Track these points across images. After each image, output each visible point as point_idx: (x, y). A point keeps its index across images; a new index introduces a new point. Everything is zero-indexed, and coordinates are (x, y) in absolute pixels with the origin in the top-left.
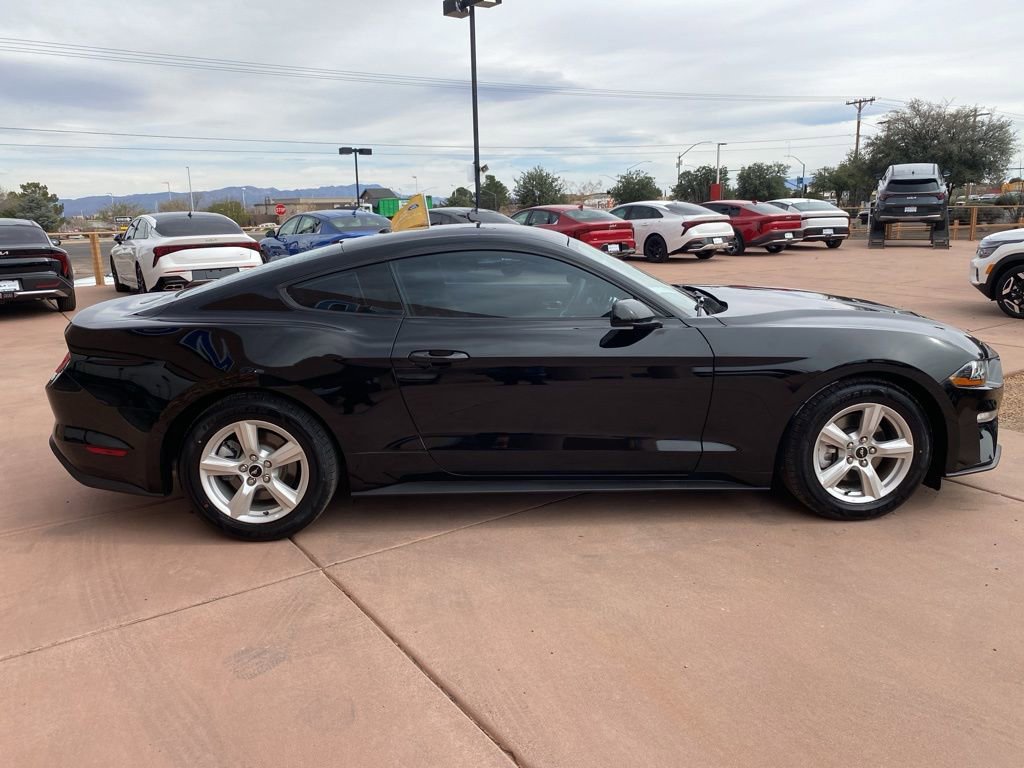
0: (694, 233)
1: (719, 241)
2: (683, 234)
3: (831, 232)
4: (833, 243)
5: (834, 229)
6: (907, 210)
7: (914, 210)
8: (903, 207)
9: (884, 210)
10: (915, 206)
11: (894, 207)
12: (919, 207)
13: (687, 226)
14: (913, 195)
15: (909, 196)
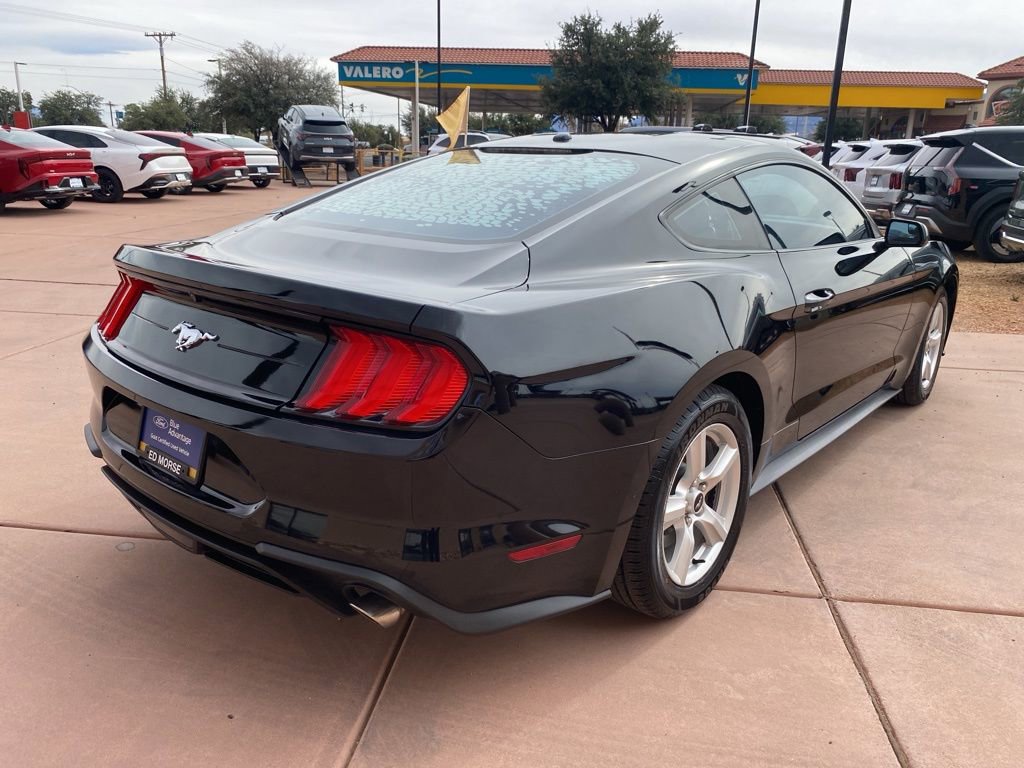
0: (156, 167)
1: (181, 177)
2: (142, 167)
3: (265, 170)
4: (261, 183)
5: (268, 167)
6: (325, 150)
7: (331, 150)
8: (321, 148)
9: (303, 150)
10: (331, 146)
11: (313, 147)
12: (335, 148)
13: (146, 159)
14: (329, 136)
15: (326, 136)
